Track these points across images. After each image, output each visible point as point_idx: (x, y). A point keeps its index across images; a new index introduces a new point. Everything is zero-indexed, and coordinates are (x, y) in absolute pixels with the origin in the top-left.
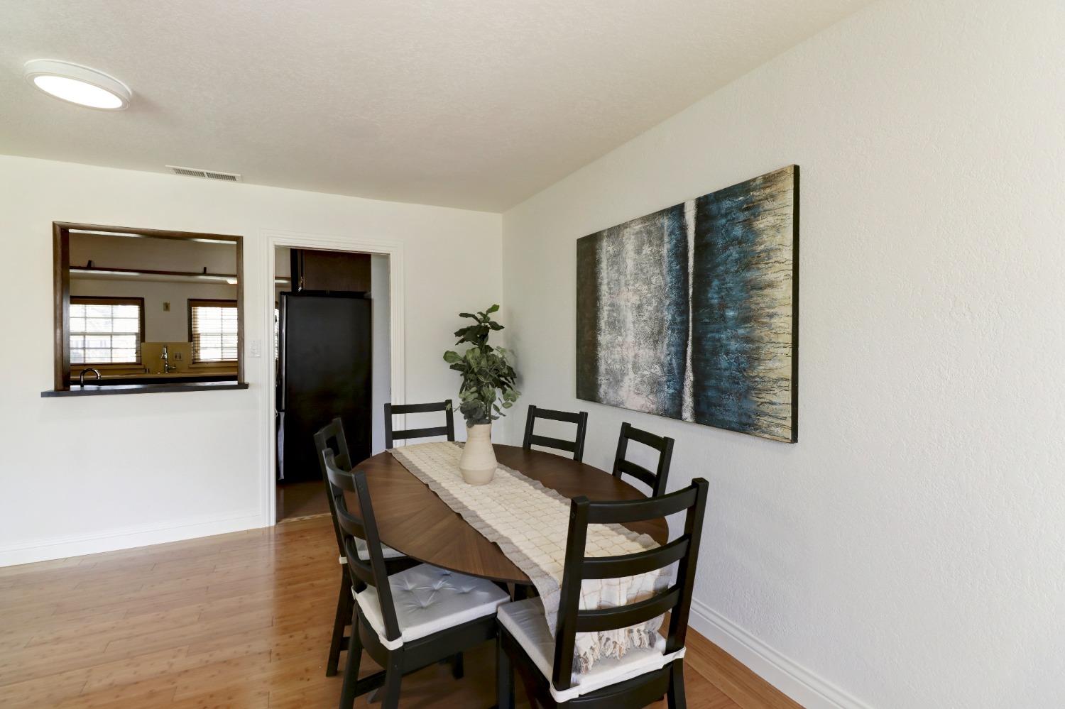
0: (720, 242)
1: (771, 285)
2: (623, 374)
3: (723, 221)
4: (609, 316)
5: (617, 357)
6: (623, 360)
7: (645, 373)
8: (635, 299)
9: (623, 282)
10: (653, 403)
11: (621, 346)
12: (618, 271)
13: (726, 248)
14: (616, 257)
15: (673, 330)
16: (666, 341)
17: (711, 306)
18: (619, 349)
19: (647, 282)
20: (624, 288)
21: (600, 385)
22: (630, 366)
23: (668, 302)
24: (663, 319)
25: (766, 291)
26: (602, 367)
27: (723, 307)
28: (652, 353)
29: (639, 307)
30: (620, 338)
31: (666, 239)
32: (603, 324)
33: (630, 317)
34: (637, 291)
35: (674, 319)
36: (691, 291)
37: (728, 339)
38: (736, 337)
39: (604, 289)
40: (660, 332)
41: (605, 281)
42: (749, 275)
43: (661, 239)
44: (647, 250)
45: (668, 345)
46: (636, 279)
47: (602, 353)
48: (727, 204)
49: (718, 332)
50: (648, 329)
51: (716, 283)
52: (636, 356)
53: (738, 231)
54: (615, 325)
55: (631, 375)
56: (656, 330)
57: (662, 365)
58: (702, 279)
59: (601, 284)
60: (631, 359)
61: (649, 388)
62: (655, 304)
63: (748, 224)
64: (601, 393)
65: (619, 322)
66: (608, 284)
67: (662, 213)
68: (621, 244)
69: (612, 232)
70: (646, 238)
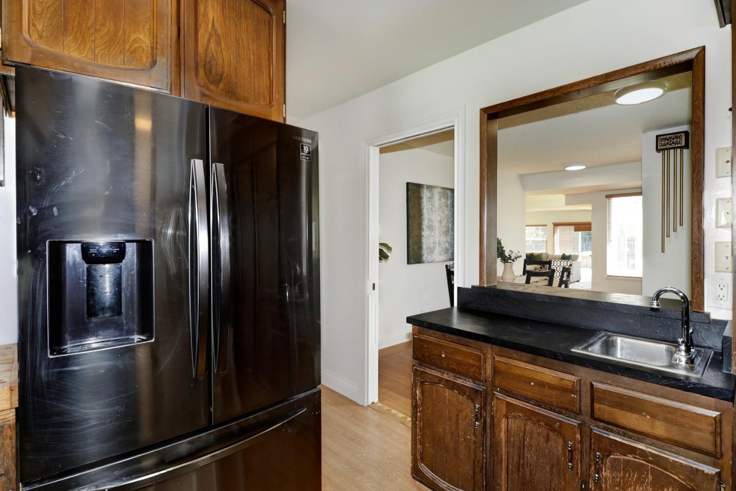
2: (434, 248)
4: (428, 224)
5: (432, 241)
6: (434, 242)
7: (443, 246)
8: (439, 218)
9: (434, 210)
10: (446, 257)
11: (433, 237)
12: (432, 205)
14: (431, 198)
16: (450, 234)
18: (432, 238)
19: (443, 212)
20: (434, 213)
21: (424, 255)
22: (437, 244)
23: (450, 221)
24: (449, 227)
26: (424, 246)
28: (445, 239)
29: (441, 222)
30: (433, 233)
31: (449, 199)
32: (424, 227)
33: (437, 225)
34: (439, 215)
39: (425, 211)
40: (448, 231)
41: (425, 208)
43: (448, 198)
44: (443, 200)
46: (439, 210)
47: (424, 240)
50: (444, 230)
52: (439, 240)
54: (430, 227)
55: (438, 248)
57: (449, 243)
59: (423, 208)
60: (437, 242)
61: (444, 252)
62: (446, 221)
64: (424, 258)
65: (432, 226)
66: (427, 209)
67: (448, 189)
68: (433, 194)
69: (430, 187)
70: (442, 195)
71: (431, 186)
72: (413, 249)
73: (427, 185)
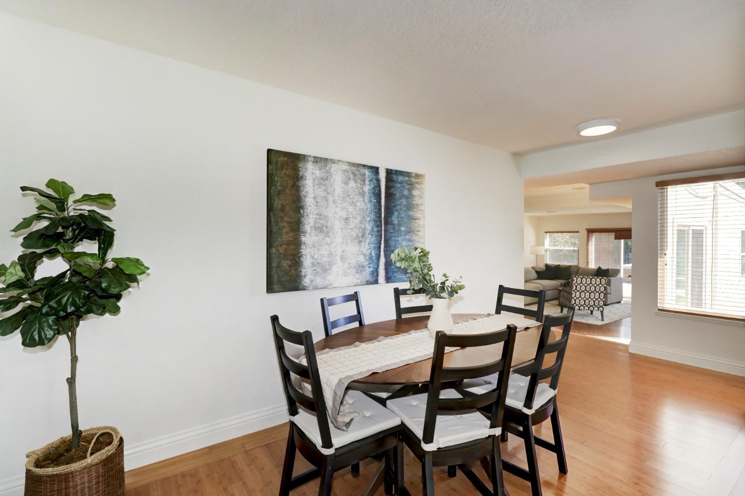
0: (398, 195)
1: (418, 219)
2: (331, 264)
3: (399, 185)
4: (316, 222)
5: (325, 253)
6: (330, 255)
7: (352, 261)
8: (344, 214)
9: (331, 199)
10: (358, 279)
11: (329, 245)
12: (326, 190)
13: (400, 199)
14: (324, 181)
15: (372, 235)
16: (368, 241)
17: (393, 224)
18: (327, 247)
19: (353, 204)
20: (331, 204)
21: (305, 276)
22: (338, 258)
23: (368, 219)
24: (365, 228)
25: (417, 221)
26: (307, 261)
27: (400, 225)
28: (357, 248)
29: (347, 219)
30: (327, 239)
31: (367, 182)
32: (308, 227)
33: (338, 225)
34: (343, 209)
35: (373, 229)
36: (383, 215)
37: (402, 240)
38: (405, 240)
39: (309, 201)
40: (363, 236)
41: (311, 195)
42: (411, 213)
43: (364, 180)
44: (352, 184)
45: (369, 244)
46: (344, 201)
47: (307, 251)
48: (401, 178)
49: (397, 237)
50: (354, 235)
51: (396, 213)
52: (343, 251)
53: (406, 192)
54: (322, 229)
55: (339, 263)
56: (360, 235)
57: (365, 255)
58: (389, 211)
59: (305, 196)
60: (339, 253)
61: (355, 270)
62: (359, 219)
63: (410, 190)
64: (306, 281)
65: (327, 227)
66: (315, 198)
67: (364, 166)
68: (328, 172)
69: (319, 161)
70: (352, 176)
71: (327, 159)
72: (278, 267)
73: (315, 157)
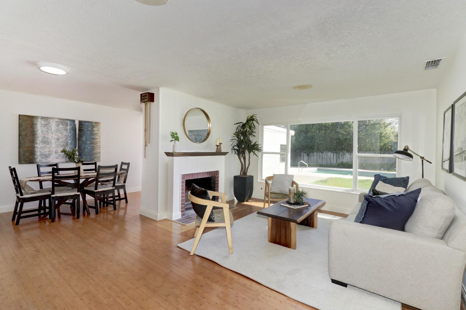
0: (85, 130)
1: (97, 139)
2: (50, 154)
3: (86, 127)
4: (42, 140)
5: (47, 150)
6: (50, 151)
7: (61, 154)
8: (57, 137)
9: (50, 132)
10: (64, 160)
11: (49, 148)
12: (47, 129)
13: (87, 131)
14: (46, 125)
15: (71, 145)
17: (83, 141)
19: (61, 133)
21: (37, 159)
22: (53, 153)
23: (69, 139)
24: (68, 142)
25: (96, 139)
26: (38, 153)
27: (86, 141)
29: (58, 139)
30: (48, 146)
31: (69, 125)
32: (38, 142)
33: (53, 141)
34: (56, 135)
35: (72, 142)
36: (77, 137)
37: (88, 146)
38: (90, 146)
39: (39, 132)
41: (40, 130)
42: (92, 137)
43: (67, 125)
44: (61, 126)
45: (70, 148)
46: (56, 132)
47: (38, 150)
48: (87, 124)
49: (85, 145)
50: (62, 144)
51: (84, 137)
53: (90, 129)
54: (45, 142)
55: (54, 154)
56: (65, 144)
58: (80, 136)
59: (37, 131)
61: (62, 157)
62: (64, 138)
63: (92, 129)
65: (48, 141)
66: (42, 131)
67: (67, 120)
68: (49, 122)
69: (44, 118)
70: (61, 123)
71: (48, 118)
72: (24, 155)
73: (42, 117)
